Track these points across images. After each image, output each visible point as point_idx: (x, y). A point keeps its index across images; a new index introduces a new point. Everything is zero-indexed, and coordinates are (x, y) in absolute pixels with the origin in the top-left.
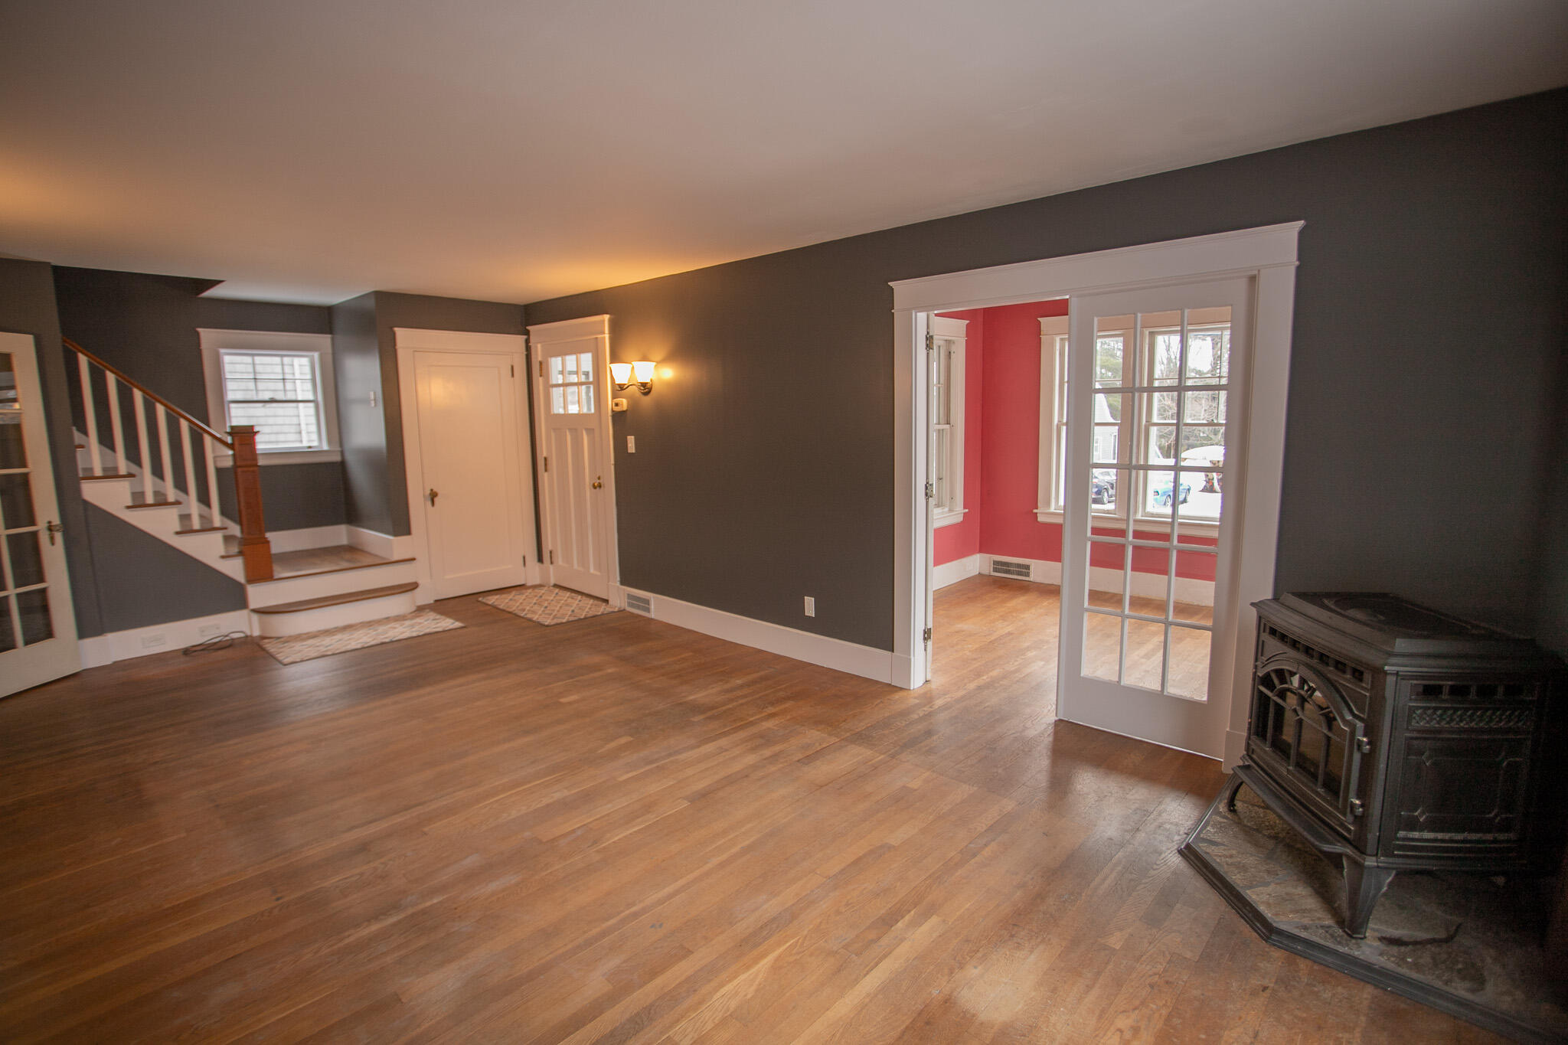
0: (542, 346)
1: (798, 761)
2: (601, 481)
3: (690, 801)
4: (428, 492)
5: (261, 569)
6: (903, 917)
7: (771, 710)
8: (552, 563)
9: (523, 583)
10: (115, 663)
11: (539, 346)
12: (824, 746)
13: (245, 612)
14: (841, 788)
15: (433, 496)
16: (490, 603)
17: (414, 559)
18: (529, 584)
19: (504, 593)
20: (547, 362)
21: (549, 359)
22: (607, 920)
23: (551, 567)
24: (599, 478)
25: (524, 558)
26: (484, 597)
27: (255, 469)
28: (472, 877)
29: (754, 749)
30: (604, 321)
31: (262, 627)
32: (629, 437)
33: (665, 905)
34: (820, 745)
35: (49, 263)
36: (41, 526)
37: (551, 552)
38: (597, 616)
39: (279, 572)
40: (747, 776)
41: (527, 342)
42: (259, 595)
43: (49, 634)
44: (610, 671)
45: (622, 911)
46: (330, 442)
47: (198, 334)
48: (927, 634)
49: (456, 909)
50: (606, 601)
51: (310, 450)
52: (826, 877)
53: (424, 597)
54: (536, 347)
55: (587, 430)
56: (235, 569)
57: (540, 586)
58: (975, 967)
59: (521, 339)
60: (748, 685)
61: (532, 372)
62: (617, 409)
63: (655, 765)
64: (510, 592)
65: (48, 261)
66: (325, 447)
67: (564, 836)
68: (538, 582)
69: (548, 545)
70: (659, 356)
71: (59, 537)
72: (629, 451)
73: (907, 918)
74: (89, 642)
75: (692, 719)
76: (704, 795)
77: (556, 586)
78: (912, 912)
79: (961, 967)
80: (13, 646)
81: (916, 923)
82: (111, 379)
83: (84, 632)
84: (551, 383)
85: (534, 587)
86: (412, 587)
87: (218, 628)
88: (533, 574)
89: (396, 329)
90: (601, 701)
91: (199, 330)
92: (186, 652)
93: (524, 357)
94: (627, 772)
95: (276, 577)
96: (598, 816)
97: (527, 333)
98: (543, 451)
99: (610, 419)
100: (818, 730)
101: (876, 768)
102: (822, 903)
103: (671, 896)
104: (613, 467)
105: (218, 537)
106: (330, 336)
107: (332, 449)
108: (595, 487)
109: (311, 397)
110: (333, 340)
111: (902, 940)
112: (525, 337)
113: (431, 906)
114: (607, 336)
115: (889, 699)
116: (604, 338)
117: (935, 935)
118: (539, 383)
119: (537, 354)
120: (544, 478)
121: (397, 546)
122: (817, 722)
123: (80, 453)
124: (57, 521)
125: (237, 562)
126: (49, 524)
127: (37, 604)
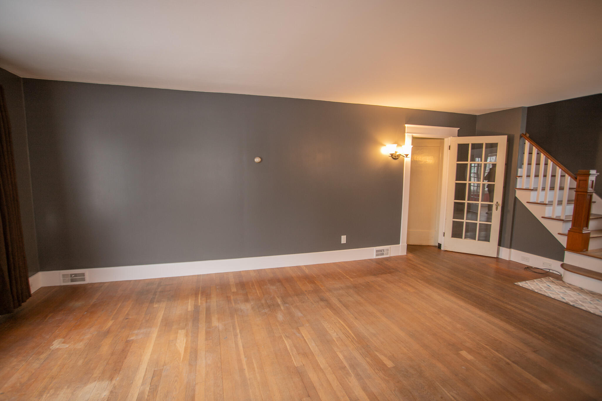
6: (149, 392)
13: (562, 263)
27: (585, 193)
42: (570, 258)
43: (488, 239)
52: (197, 383)
56: (563, 240)
58: (105, 395)
71: (500, 208)
73: (147, 393)
74: (504, 249)
78: (146, 396)
79: (111, 392)
80: (475, 239)
81: (141, 393)
82: (535, 149)
83: (501, 245)
102: (187, 375)
111: (142, 385)
117: (130, 394)
123: (519, 179)
124: (500, 203)
125: (566, 238)
126: (497, 202)
127: (486, 229)
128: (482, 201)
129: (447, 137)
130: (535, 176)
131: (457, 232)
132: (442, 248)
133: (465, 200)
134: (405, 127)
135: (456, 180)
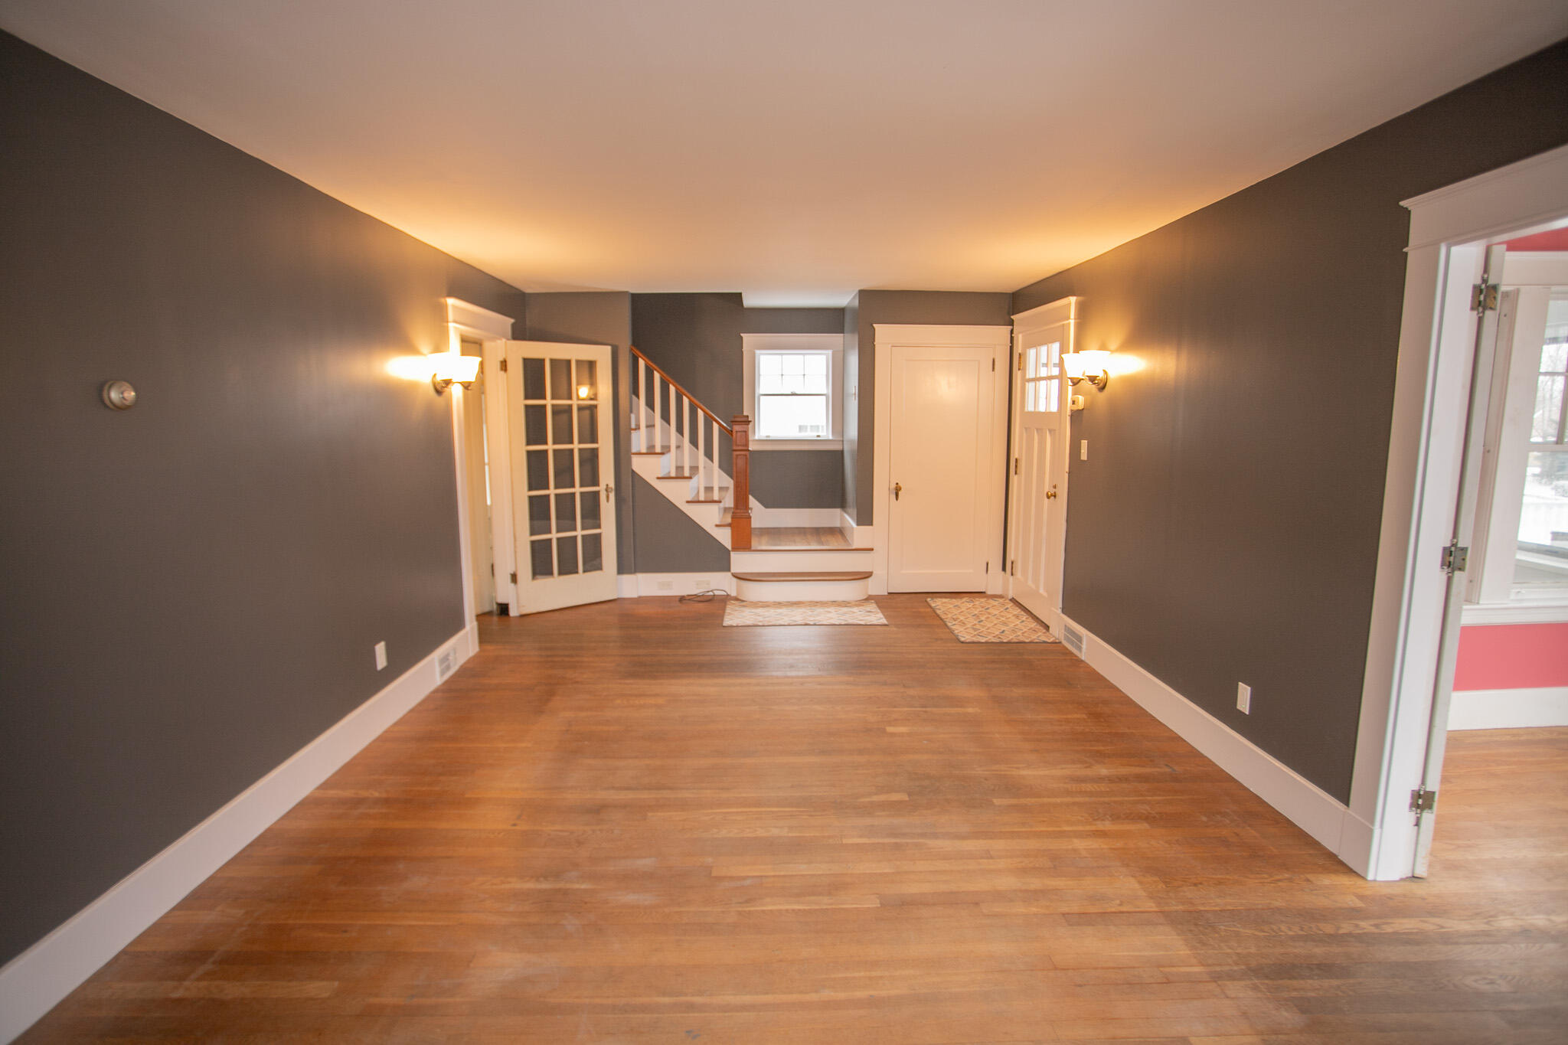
0: (1023, 336)
1: (1064, 914)
2: (1056, 490)
3: (881, 904)
4: (893, 486)
5: (743, 539)
7: (1107, 825)
8: (1012, 574)
9: (983, 591)
10: (640, 597)
11: (1020, 336)
12: (1124, 909)
13: (729, 574)
14: (1080, 986)
15: (897, 491)
16: (933, 605)
17: (872, 550)
18: (989, 592)
19: (955, 598)
20: (1025, 353)
21: (1028, 350)
22: (664, 994)
23: (1011, 578)
24: (1055, 487)
25: (987, 564)
26: (932, 598)
27: (747, 453)
28: (628, 879)
29: (1023, 871)
30: (1070, 304)
31: (738, 590)
32: (1083, 441)
33: (726, 1014)
34: (1120, 905)
35: (627, 292)
36: (602, 488)
37: (1012, 563)
38: (1025, 643)
39: (755, 544)
40: (977, 904)
41: (1012, 332)
42: (741, 562)
43: (599, 568)
44: (970, 710)
45: (686, 995)
46: (833, 433)
47: (742, 338)
48: (1422, 801)
49: (586, 903)
50: (1047, 627)
51: (819, 438)
53: (876, 587)
54: (1018, 337)
55: (1050, 431)
56: (724, 537)
57: (1001, 597)
59: (1007, 329)
60: (1111, 780)
61: (1014, 362)
62: (1075, 408)
63: (893, 840)
64: (964, 597)
65: (626, 290)
66: (831, 437)
67: (732, 878)
68: (999, 592)
69: (1011, 556)
70: (1115, 341)
71: (612, 496)
72: (1082, 458)
74: (626, 578)
75: (995, 801)
76: (905, 904)
77: (1013, 600)
80: (577, 572)
82: (657, 376)
83: (621, 570)
84: (1027, 377)
85: (994, 597)
86: (866, 576)
87: (708, 584)
88: (995, 582)
89: (874, 325)
90: (925, 742)
91: (742, 335)
92: (682, 599)
93: (1009, 347)
94: (861, 837)
95: (753, 548)
96: (782, 873)
97: (1011, 323)
98: (1015, 453)
99: (1068, 418)
100: (1140, 883)
101: (1169, 982)
103: (744, 1008)
104: (1066, 476)
105: (715, 507)
106: (842, 335)
107: (834, 439)
108: (1048, 497)
109: (825, 392)
110: (844, 336)
112: (1010, 327)
113: (577, 889)
114: (1072, 322)
115: (1308, 880)
116: (1069, 324)
118: (1017, 374)
119: (1017, 347)
120: (1014, 479)
121: (860, 535)
122: (1152, 868)
123: (634, 434)
124: (612, 485)
125: (728, 531)
126: (607, 485)
127: (594, 545)
128: (582, 486)
129: (493, 339)
130: (647, 426)
131: (541, 566)
132: (513, 612)
133: (548, 488)
134: (446, 306)
135: (528, 443)
